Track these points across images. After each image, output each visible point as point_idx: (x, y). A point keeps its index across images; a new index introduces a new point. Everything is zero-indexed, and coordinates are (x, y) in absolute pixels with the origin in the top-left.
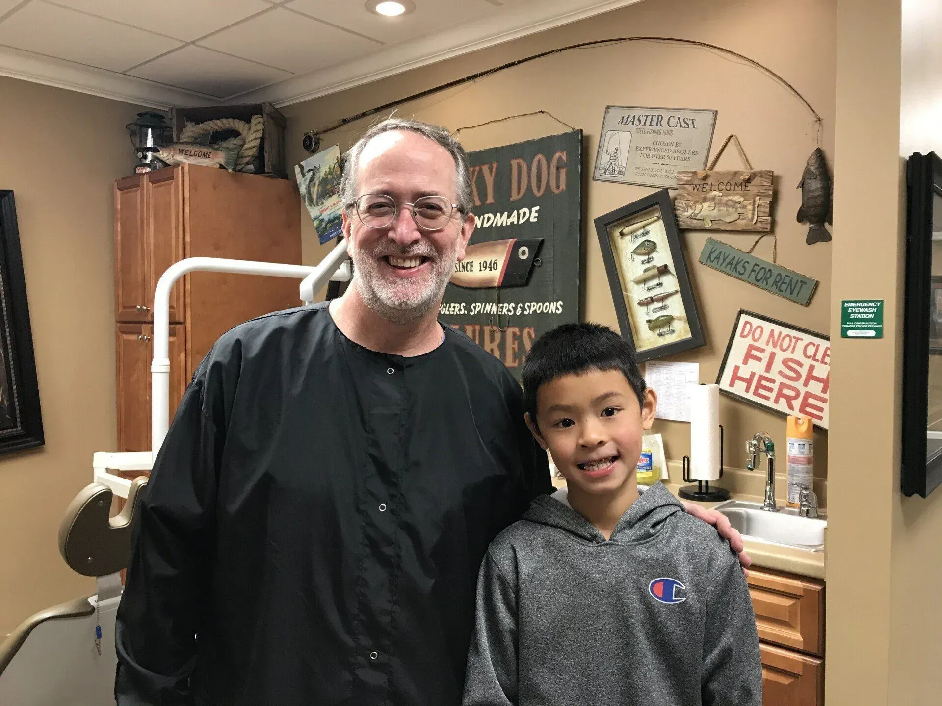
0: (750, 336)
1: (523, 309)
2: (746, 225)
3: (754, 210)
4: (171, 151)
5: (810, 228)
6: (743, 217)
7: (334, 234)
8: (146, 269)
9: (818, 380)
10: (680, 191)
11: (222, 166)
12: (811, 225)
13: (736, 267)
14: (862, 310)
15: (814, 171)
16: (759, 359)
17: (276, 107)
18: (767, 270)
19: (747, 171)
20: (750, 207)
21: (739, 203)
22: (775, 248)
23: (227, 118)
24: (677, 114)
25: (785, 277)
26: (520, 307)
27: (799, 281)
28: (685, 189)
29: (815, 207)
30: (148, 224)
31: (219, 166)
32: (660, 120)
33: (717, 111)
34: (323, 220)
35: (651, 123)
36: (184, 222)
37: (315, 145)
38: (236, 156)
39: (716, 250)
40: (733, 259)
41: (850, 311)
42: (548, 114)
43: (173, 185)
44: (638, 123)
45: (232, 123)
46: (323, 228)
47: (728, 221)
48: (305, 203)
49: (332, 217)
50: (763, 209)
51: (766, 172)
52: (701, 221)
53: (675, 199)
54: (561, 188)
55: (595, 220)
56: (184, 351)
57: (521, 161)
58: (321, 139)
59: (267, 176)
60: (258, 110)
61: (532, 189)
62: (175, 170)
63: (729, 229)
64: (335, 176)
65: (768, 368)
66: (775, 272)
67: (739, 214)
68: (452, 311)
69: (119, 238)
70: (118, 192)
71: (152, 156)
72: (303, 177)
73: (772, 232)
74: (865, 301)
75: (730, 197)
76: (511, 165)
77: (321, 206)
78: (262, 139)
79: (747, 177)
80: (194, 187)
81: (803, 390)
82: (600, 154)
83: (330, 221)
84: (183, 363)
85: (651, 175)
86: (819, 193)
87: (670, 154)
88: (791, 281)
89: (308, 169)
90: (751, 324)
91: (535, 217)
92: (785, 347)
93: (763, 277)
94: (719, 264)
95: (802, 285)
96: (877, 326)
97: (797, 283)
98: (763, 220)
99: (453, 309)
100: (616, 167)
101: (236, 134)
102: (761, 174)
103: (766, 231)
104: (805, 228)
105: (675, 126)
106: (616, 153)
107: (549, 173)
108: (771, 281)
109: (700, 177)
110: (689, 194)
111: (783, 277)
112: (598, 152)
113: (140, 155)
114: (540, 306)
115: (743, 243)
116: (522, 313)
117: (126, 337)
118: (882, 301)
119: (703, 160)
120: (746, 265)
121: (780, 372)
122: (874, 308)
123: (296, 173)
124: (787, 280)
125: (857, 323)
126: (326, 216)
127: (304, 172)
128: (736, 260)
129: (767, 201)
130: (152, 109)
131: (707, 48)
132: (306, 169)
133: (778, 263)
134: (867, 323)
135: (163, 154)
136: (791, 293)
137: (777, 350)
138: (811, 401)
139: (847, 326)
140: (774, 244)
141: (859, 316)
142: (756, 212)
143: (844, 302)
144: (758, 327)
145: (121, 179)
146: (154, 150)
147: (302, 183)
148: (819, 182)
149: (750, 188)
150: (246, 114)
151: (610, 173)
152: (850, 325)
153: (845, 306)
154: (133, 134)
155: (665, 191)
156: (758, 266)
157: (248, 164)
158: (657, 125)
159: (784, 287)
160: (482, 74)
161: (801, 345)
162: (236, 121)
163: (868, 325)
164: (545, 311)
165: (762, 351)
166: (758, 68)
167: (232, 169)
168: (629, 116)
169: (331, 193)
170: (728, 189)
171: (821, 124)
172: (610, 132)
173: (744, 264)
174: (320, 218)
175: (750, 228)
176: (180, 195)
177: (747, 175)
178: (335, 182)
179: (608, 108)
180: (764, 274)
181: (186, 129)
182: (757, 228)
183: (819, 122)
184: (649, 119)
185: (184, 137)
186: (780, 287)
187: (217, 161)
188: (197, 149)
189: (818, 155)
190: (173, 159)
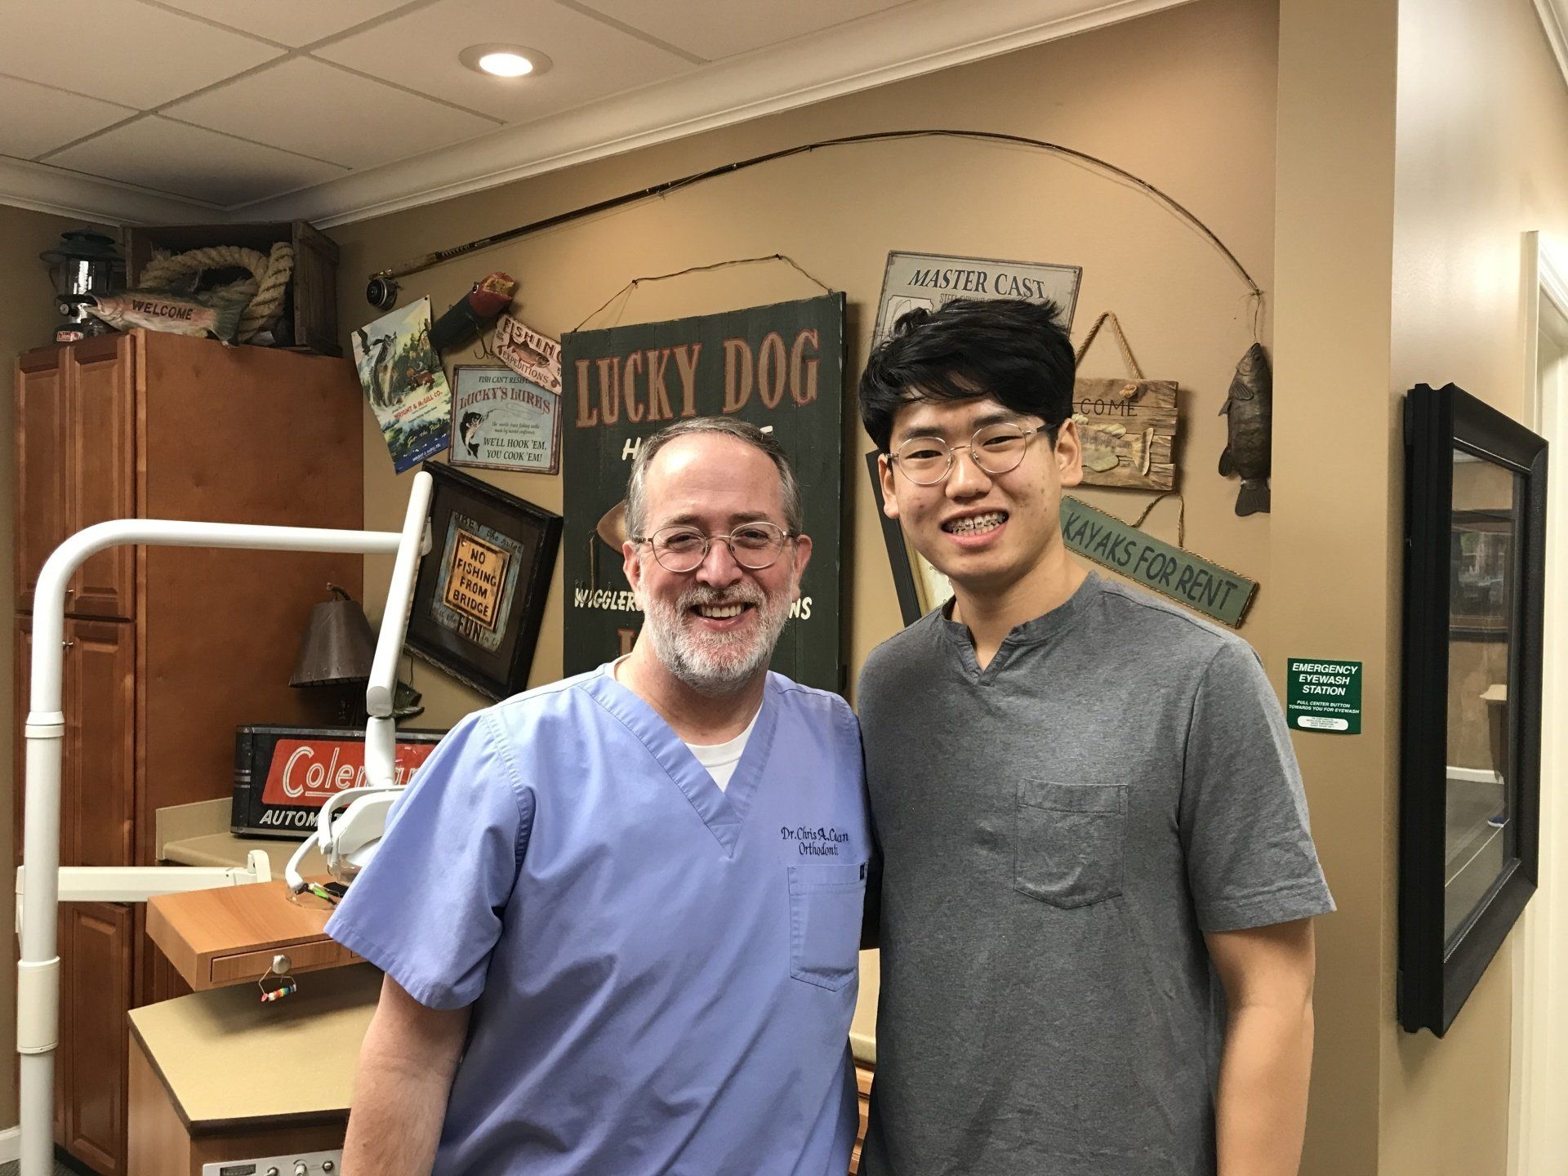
2: (1131, 477)
3: (1144, 451)
4: (118, 304)
5: (1242, 486)
6: (1126, 463)
7: (419, 456)
11: (211, 335)
12: (1245, 482)
13: (1112, 551)
14: (1324, 679)
15: (1249, 385)
17: (319, 228)
18: (1168, 559)
19: (1131, 380)
20: (1138, 446)
21: (1118, 436)
22: (1182, 520)
23: (229, 246)
24: (1011, 272)
25: (1197, 577)
27: (1224, 582)
29: (1251, 450)
30: (73, 436)
31: (205, 334)
32: (981, 281)
33: (1079, 273)
34: (400, 431)
35: (966, 285)
36: (135, 437)
37: (387, 297)
38: (238, 319)
39: (1078, 518)
40: (1108, 536)
41: (1301, 678)
42: (789, 260)
43: (116, 369)
44: (944, 284)
45: (237, 256)
46: (401, 444)
47: (1099, 468)
48: (369, 400)
49: (416, 423)
50: (1160, 450)
51: (1165, 384)
54: (809, 396)
55: (866, 455)
56: (133, 672)
57: (741, 343)
58: (399, 287)
59: (299, 352)
60: (283, 233)
61: (760, 396)
62: (122, 338)
63: (1101, 481)
64: (422, 354)
66: (1182, 563)
67: (1118, 456)
68: (622, 605)
69: (23, 459)
70: (22, 375)
71: (89, 314)
72: (366, 354)
73: (1176, 490)
74: (1330, 663)
75: (1102, 427)
76: (724, 350)
77: (397, 406)
78: (290, 287)
79: (1131, 392)
80: (156, 371)
83: (412, 433)
84: (129, 694)
86: (1258, 426)
88: (1210, 580)
89: (374, 339)
93: (1161, 570)
94: (1085, 542)
95: (1229, 589)
96: (1350, 711)
97: (1220, 585)
98: (1160, 470)
99: (624, 602)
101: (243, 274)
102: (1157, 387)
103: (1166, 489)
104: (1234, 485)
105: (1008, 293)
107: (788, 366)
108: (1175, 579)
112: (875, 333)
113: (64, 309)
115: (1125, 509)
118: (1359, 665)
120: (1131, 548)
122: (1346, 676)
123: (354, 345)
124: (1203, 579)
125: (1314, 703)
126: (406, 422)
127: (369, 343)
128: (1113, 538)
129: (1165, 437)
130: (91, 224)
131: (1063, 155)
132: (371, 339)
133: (1189, 546)
134: (1332, 704)
135: (103, 311)
136: (1210, 603)
139: (1297, 707)
140: (1180, 512)
141: (1318, 690)
143: (1291, 662)
145: (28, 352)
146: (88, 298)
147: (364, 362)
148: (1258, 407)
149: (1136, 410)
150: (262, 240)
152: (1301, 705)
153: (1294, 669)
154: (53, 270)
156: (1152, 551)
157: (262, 329)
158: (977, 290)
159: (1196, 592)
160: (675, 185)
162: (245, 251)
163: (1334, 708)
166: (1150, 193)
167: (229, 341)
168: (928, 271)
169: (414, 385)
170: (1099, 411)
171: (1261, 302)
172: (896, 299)
173: (1127, 546)
174: (395, 426)
175: (1136, 483)
176: (128, 386)
177: (1133, 389)
178: (421, 364)
179: (893, 254)
180: (1163, 566)
181: (153, 263)
182: (1150, 482)
183: (1256, 297)
184: (963, 278)
185: (147, 277)
186: (1190, 591)
187: (203, 326)
188: (166, 303)
189: (1256, 356)
190: (123, 319)
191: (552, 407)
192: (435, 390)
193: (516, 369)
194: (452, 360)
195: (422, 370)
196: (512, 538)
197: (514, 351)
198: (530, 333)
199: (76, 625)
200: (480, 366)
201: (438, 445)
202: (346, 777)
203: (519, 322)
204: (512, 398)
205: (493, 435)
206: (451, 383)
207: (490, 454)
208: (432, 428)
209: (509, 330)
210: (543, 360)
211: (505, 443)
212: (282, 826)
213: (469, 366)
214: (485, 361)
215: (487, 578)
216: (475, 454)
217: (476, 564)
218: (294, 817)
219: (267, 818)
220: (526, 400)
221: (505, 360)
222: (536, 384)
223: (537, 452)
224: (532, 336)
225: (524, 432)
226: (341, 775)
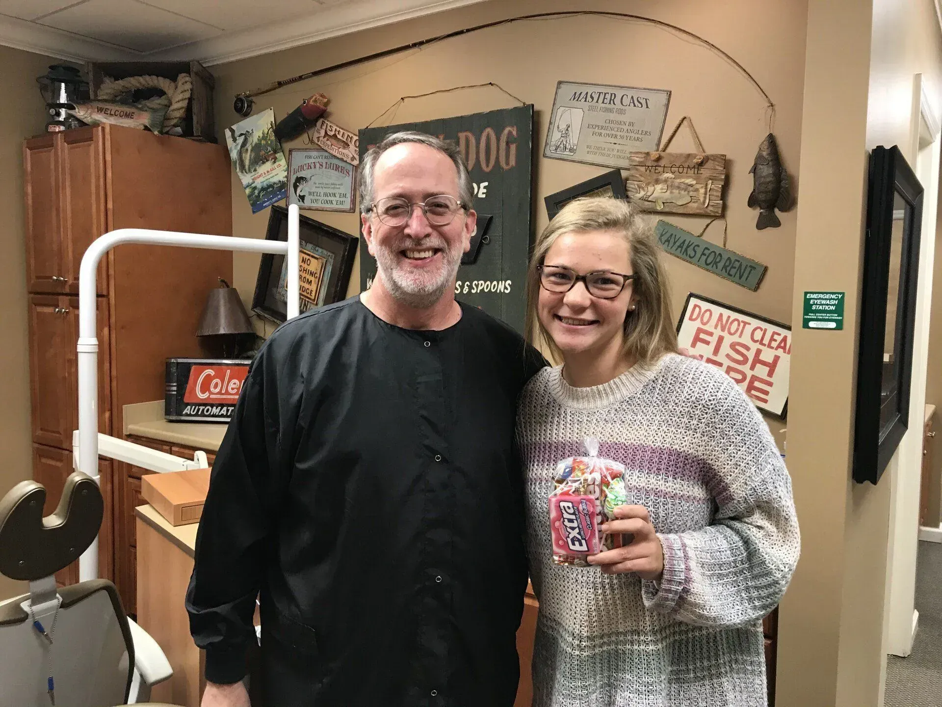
0: (699, 319)
1: (471, 287)
2: (697, 208)
3: (706, 194)
4: (88, 109)
5: (761, 213)
6: (696, 200)
7: (267, 203)
8: (62, 236)
9: (764, 363)
10: (632, 172)
11: (146, 128)
12: (762, 211)
13: (686, 250)
14: (824, 302)
15: (766, 157)
16: (708, 343)
17: (204, 65)
18: (717, 254)
19: (699, 154)
20: (702, 191)
21: (691, 186)
22: (726, 233)
23: (150, 75)
24: (630, 93)
25: (734, 262)
26: (467, 285)
27: (749, 266)
28: (637, 170)
29: (766, 192)
30: (64, 188)
31: (143, 127)
32: (613, 98)
33: (670, 94)
34: (255, 188)
35: (604, 100)
36: (106, 188)
37: (247, 107)
38: (162, 118)
39: (667, 232)
40: (685, 241)
41: (812, 302)
42: (497, 86)
43: (92, 147)
44: (591, 100)
46: (256, 196)
47: (680, 204)
48: (236, 169)
49: (265, 184)
50: (715, 193)
51: (719, 156)
52: (653, 204)
53: (627, 179)
54: (511, 165)
55: (545, 198)
56: (108, 326)
57: (469, 134)
58: (253, 103)
59: (197, 140)
60: (185, 68)
61: (480, 165)
62: (94, 129)
63: (681, 211)
64: (269, 142)
65: (716, 351)
66: (725, 257)
67: (691, 197)
69: (30, 202)
70: (28, 151)
71: (67, 113)
73: (723, 216)
74: (827, 293)
75: (683, 180)
76: (459, 138)
77: (253, 173)
78: (190, 100)
79: (700, 160)
80: (116, 150)
81: (749, 374)
82: (551, 131)
83: (263, 189)
84: (106, 339)
85: (603, 155)
86: (771, 179)
87: (622, 134)
88: (741, 265)
90: (700, 307)
91: (483, 193)
92: (733, 330)
93: (713, 260)
94: (671, 245)
95: (751, 269)
96: (838, 318)
97: (746, 268)
98: (715, 204)
100: (567, 144)
101: (161, 93)
102: (714, 158)
103: (718, 215)
104: (756, 213)
105: (628, 105)
106: (567, 130)
107: (498, 148)
108: (721, 265)
109: (653, 159)
110: (641, 175)
111: (733, 262)
112: (549, 128)
113: (53, 112)
114: (488, 285)
115: (694, 226)
116: (470, 291)
117: (40, 309)
118: (843, 294)
119: (656, 141)
120: (696, 248)
121: (728, 356)
122: (836, 300)
123: (227, 137)
124: (737, 264)
125: (818, 314)
126: (259, 183)
127: (236, 136)
128: (686, 243)
129: (719, 185)
130: (65, 61)
131: (661, 26)
132: (237, 134)
136: (740, 278)
137: (725, 334)
138: (757, 384)
139: (808, 317)
140: (724, 228)
141: (821, 308)
142: (708, 196)
143: (806, 293)
144: (706, 311)
145: (31, 137)
146: (68, 106)
147: (233, 148)
148: (771, 169)
149: (702, 171)
150: (172, 72)
151: (561, 151)
152: (812, 316)
153: (808, 297)
154: (43, 88)
155: (617, 171)
156: (709, 250)
157: (175, 126)
158: (610, 103)
159: (733, 271)
160: (428, 41)
161: (749, 329)
162: (160, 78)
163: (829, 316)
164: (493, 291)
165: (711, 334)
166: (713, 50)
168: (581, 93)
169: (264, 160)
170: (681, 171)
171: (773, 110)
172: (562, 109)
173: (694, 248)
174: (252, 185)
175: (701, 211)
176: (101, 157)
177: (700, 159)
178: (269, 148)
179: (560, 83)
180: (714, 258)
181: (104, 85)
182: (709, 211)
183: (771, 107)
184: (602, 97)
185: (102, 93)
186: (730, 271)
187: (141, 122)
188: (117, 108)
189: (770, 141)
190: (91, 118)
191: (351, 173)
192: (277, 163)
193: (329, 151)
194: (287, 146)
195: (270, 151)
196: (326, 250)
197: (328, 140)
198: (338, 129)
199: (70, 300)
200: (306, 149)
201: (280, 196)
202: (234, 386)
203: (331, 122)
204: (326, 168)
205: (314, 190)
206: (287, 159)
207: (312, 201)
208: (275, 186)
209: (324, 127)
210: (346, 145)
211: (322, 194)
212: (197, 415)
213: (299, 149)
214: (310, 146)
215: (312, 274)
216: (303, 202)
217: (305, 266)
218: (203, 410)
219: (187, 410)
220: (335, 169)
221: (321, 145)
222: (342, 160)
223: (343, 199)
224: (339, 131)
225: (334, 188)
226: (231, 385)
